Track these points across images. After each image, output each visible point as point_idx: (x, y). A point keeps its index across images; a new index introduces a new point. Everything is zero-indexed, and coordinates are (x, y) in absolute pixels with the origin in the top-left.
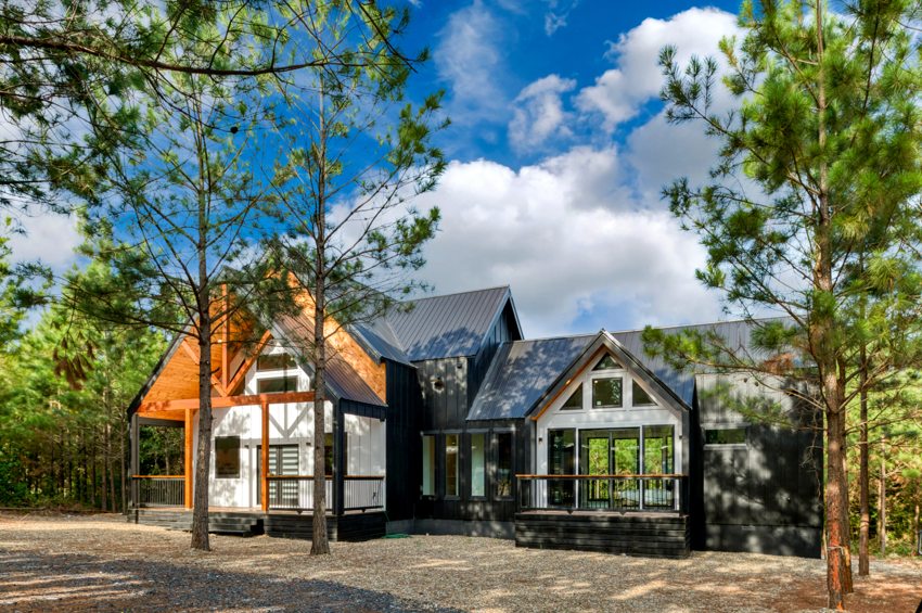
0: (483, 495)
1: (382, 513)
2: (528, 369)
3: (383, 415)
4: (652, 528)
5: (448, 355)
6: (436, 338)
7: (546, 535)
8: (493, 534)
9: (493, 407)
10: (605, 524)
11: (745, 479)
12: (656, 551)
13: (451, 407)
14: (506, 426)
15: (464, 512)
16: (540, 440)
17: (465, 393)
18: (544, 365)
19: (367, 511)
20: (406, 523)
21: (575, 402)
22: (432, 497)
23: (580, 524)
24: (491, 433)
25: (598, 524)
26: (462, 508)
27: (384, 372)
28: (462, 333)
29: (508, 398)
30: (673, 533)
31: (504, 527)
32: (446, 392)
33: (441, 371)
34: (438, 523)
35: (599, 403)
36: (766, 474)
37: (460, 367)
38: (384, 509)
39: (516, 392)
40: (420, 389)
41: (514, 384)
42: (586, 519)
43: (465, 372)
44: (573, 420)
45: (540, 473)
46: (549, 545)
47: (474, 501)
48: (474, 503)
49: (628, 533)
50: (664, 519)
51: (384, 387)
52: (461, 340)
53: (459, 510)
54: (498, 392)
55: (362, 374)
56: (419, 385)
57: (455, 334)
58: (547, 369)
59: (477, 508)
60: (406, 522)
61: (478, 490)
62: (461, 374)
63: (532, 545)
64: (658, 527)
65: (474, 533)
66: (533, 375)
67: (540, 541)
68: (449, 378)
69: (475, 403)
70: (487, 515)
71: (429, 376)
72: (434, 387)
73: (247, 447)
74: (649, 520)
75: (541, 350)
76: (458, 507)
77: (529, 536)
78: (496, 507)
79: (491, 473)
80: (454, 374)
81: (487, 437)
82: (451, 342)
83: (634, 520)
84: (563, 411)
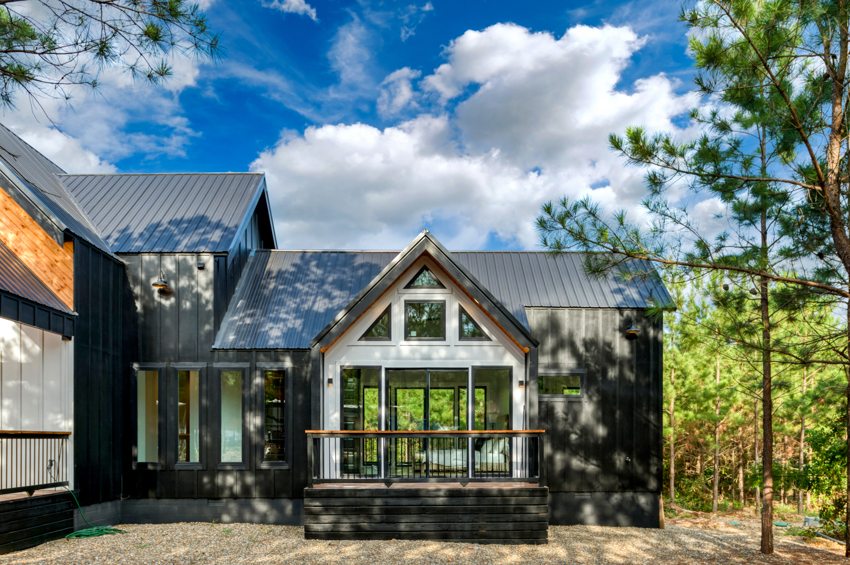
0: (239, 459)
1: (66, 496)
2: (299, 286)
3: (68, 329)
4: (506, 503)
5: (181, 248)
6: (158, 225)
7: (354, 518)
8: (256, 518)
9: (254, 331)
10: (440, 501)
11: (580, 437)
12: (510, 533)
13: (186, 328)
14: (277, 360)
15: (208, 487)
16: (330, 381)
17: (210, 307)
18: (322, 282)
19: (37, 493)
20: (109, 508)
21: (380, 331)
22: (153, 464)
23: (405, 502)
24: (252, 369)
25: (431, 501)
26: (206, 480)
27: (69, 258)
28: (200, 221)
29: (276, 320)
30: (533, 509)
31: (273, 506)
32: (178, 303)
33: (168, 272)
34: (164, 504)
35: (414, 333)
36: (601, 431)
37: (202, 268)
38: (70, 487)
39: (287, 313)
40: (130, 298)
41: (281, 303)
42: (414, 494)
43: (211, 276)
44: (377, 354)
45: (328, 428)
46: (359, 534)
47: (224, 469)
48: (226, 472)
49: (473, 512)
50: (521, 490)
51: (71, 283)
52: (202, 231)
53: (201, 484)
54: (259, 312)
55: (26, 257)
56: (131, 292)
57: (190, 221)
58: (327, 287)
59: (230, 480)
60: (109, 504)
61: (231, 453)
62: (204, 279)
63: (333, 535)
64: (513, 500)
65: (226, 518)
66: (307, 294)
67: (345, 527)
68: (183, 282)
69: (224, 325)
70: (246, 490)
71: (149, 278)
72: (156, 295)
74: (501, 492)
75: (314, 263)
76: (200, 480)
77: (325, 522)
78: (262, 477)
79: (252, 428)
80: (192, 277)
81: (245, 377)
82: (185, 232)
83: (481, 494)
84: (363, 343)
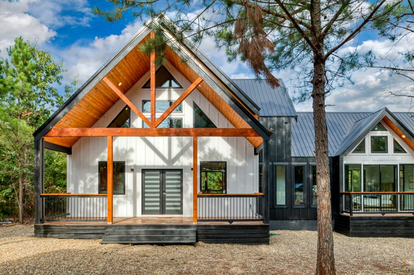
24: (308, 165)
47: (296, 208)
62: (288, 127)
73: (132, 170)
80: (281, 127)
81: (305, 169)
84: (353, 154)
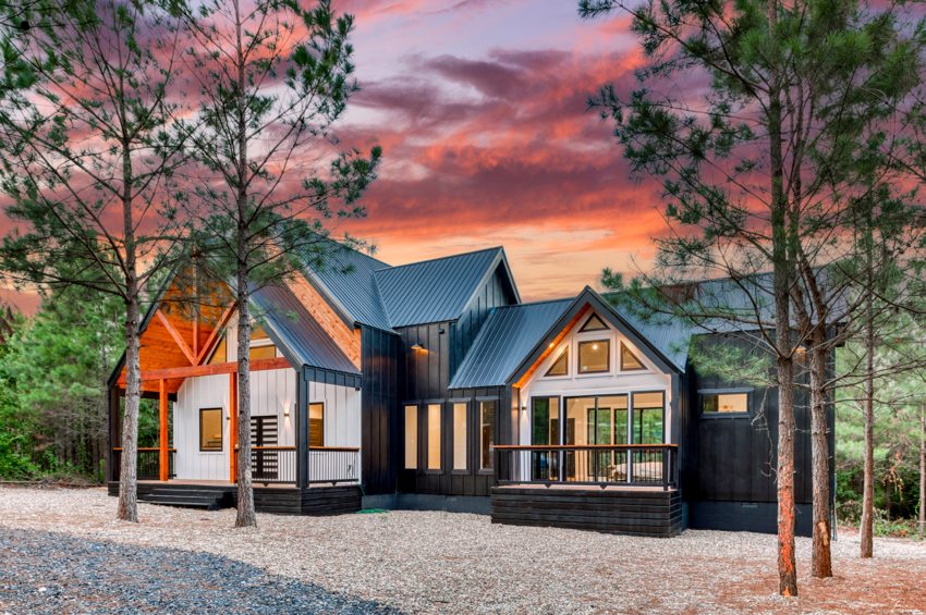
0: (465, 468)
1: (357, 487)
3: (358, 384)
5: (430, 320)
7: (524, 510)
13: (433, 375)
14: (489, 395)
15: (445, 487)
16: (524, 408)
17: (447, 360)
19: (338, 484)
20: (387, 498)
21: (557, 370)
22: (414, 470)
23: (558, 499)
24: (472, 402)
25: (577, 499)
26: (444, 481)
27: (359, 338)
32: (428, 358)
33: (423, 337)
34: (421, 498)
37: (441, 333)
38: (359, 483)
42: (564, 494)
43: (448, 337)
45: (523, 444)
46: (525, 521)
47: (455, 475)
49: (608, 509)
51: (359, 354)
53: (441, 485)
55: (338, 341)
59: (459, 482)
61: (460, 463)
62: (443, 340)
68: (431, 343)
76: (440, 481)
77: (506, 511)
78: (479, 480)
81: (469, 407)
84: (547, 378)
